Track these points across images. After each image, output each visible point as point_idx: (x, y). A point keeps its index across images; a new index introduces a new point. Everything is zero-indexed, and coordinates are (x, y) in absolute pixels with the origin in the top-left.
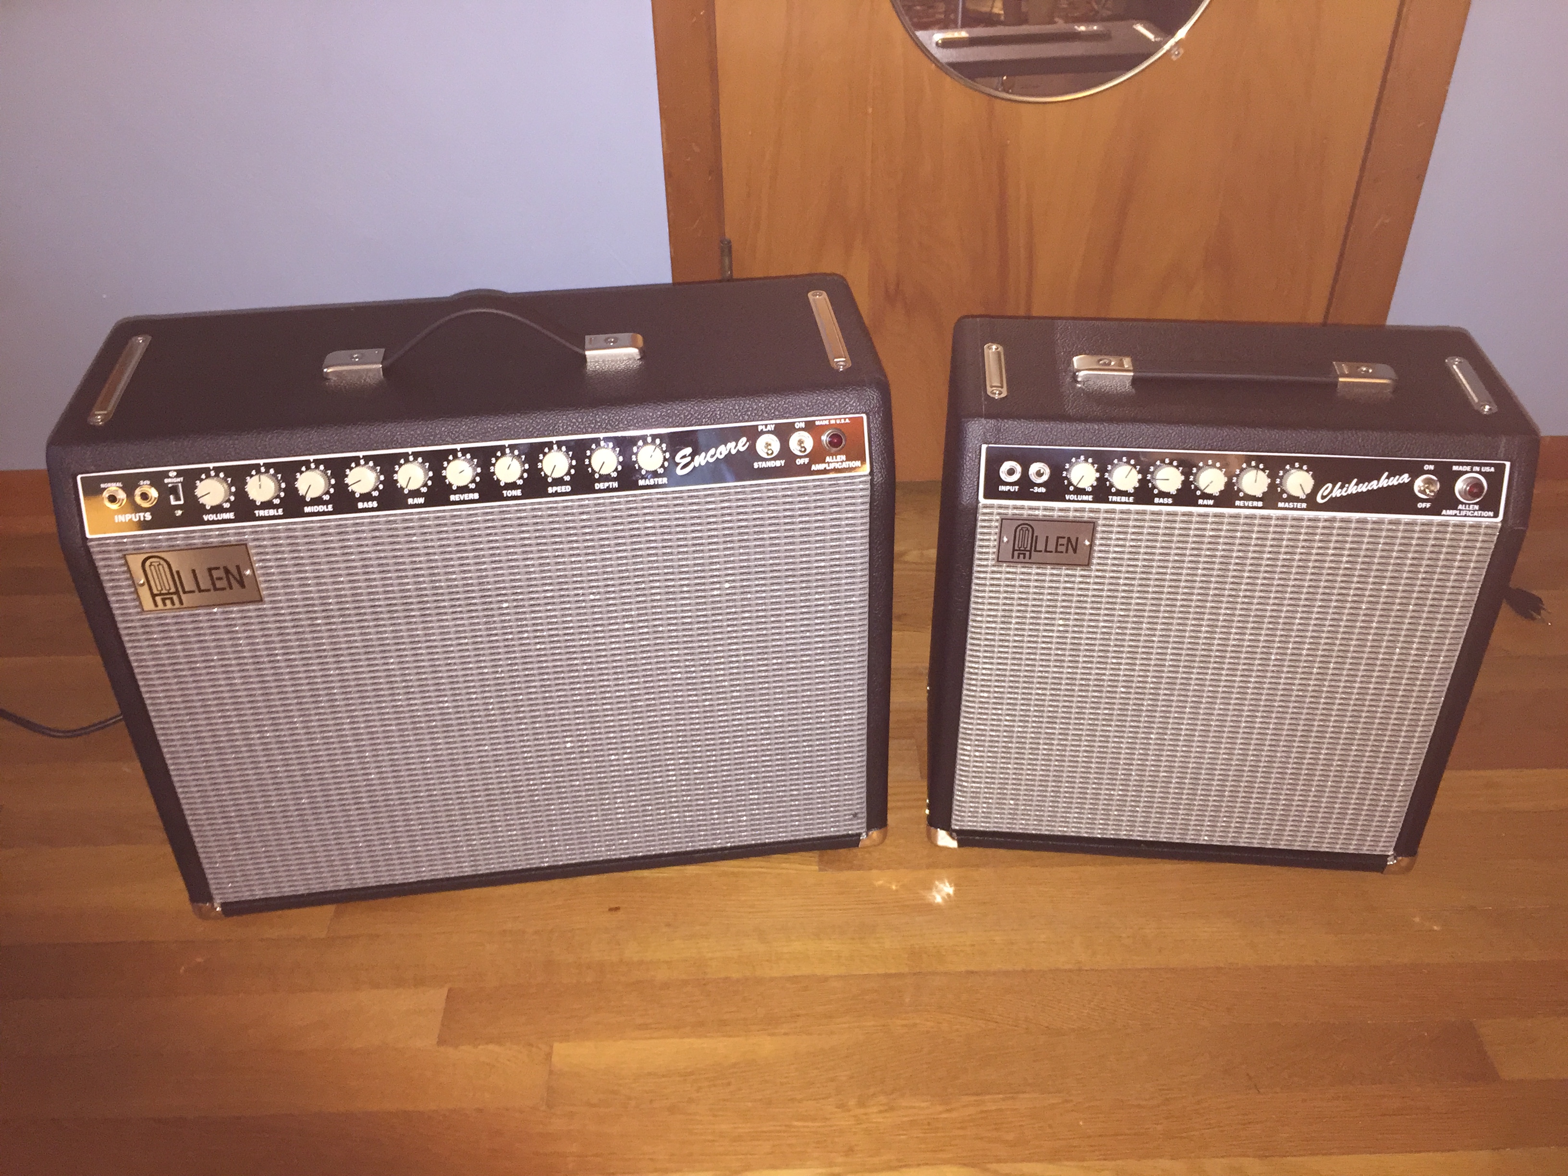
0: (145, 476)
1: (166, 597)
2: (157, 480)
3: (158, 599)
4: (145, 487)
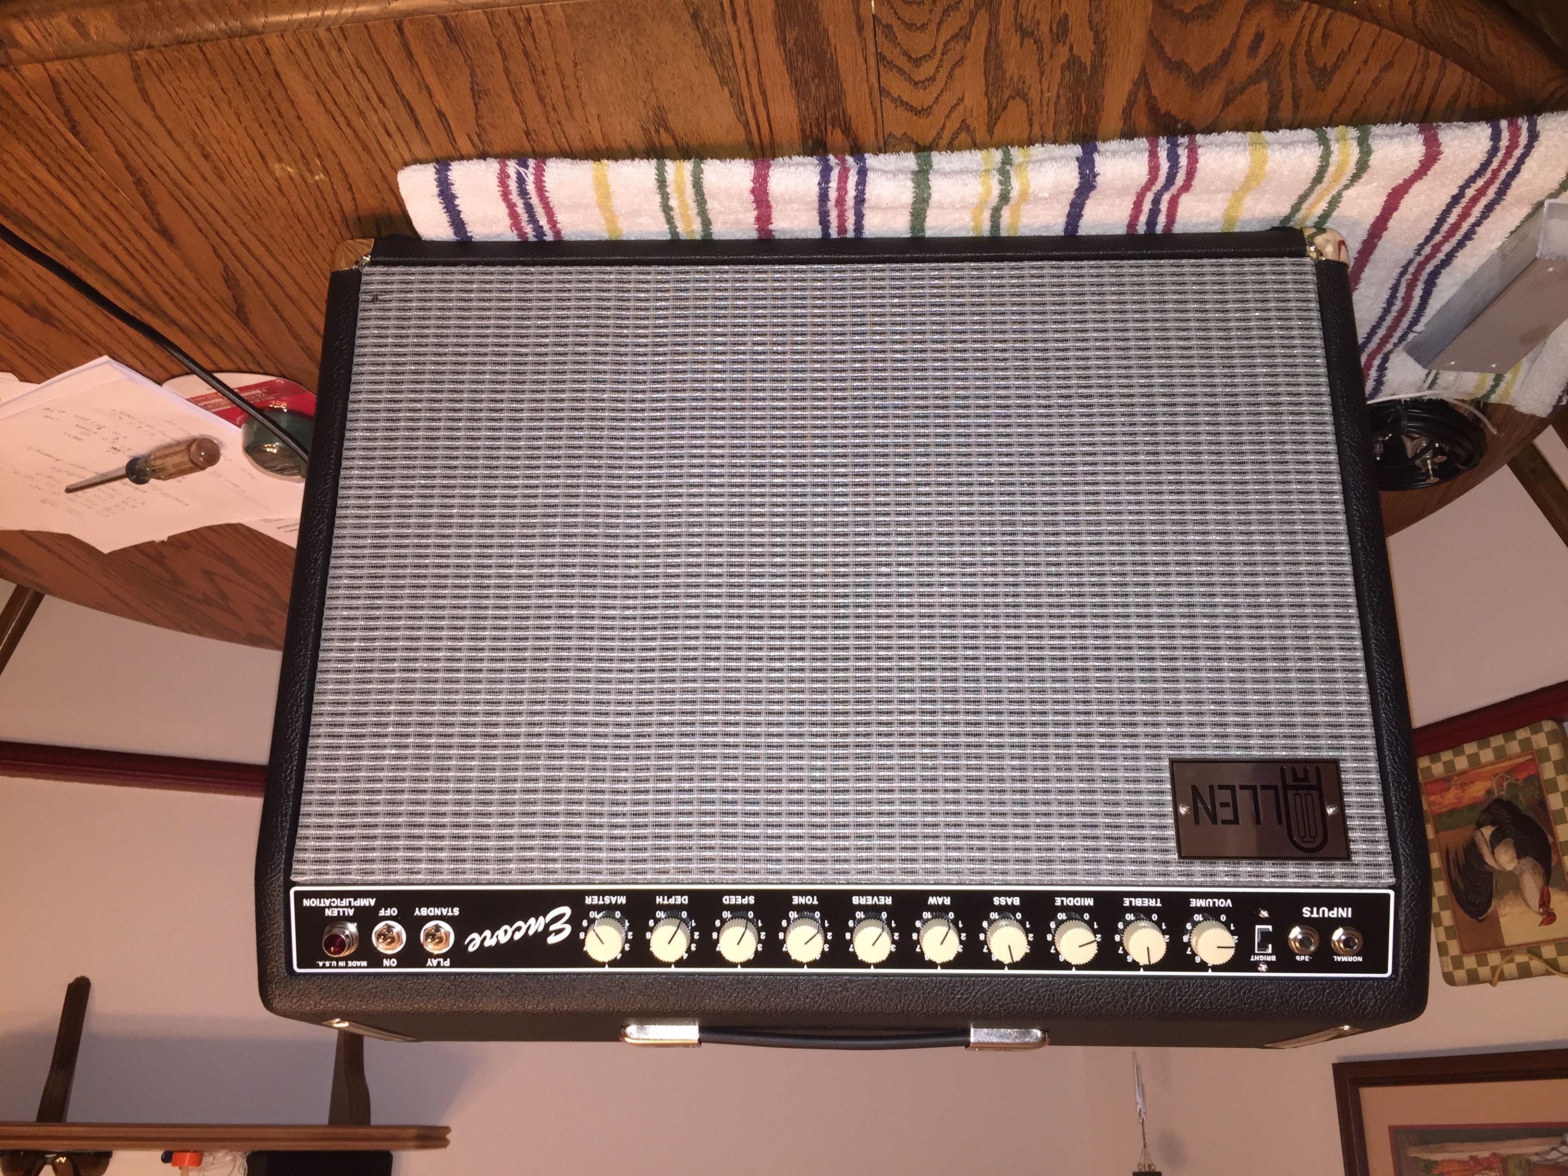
0: (1302, 967)
1: (1301, 784)
2: (1286, 960)
3: (1313, 781)
4: (1303, 955)
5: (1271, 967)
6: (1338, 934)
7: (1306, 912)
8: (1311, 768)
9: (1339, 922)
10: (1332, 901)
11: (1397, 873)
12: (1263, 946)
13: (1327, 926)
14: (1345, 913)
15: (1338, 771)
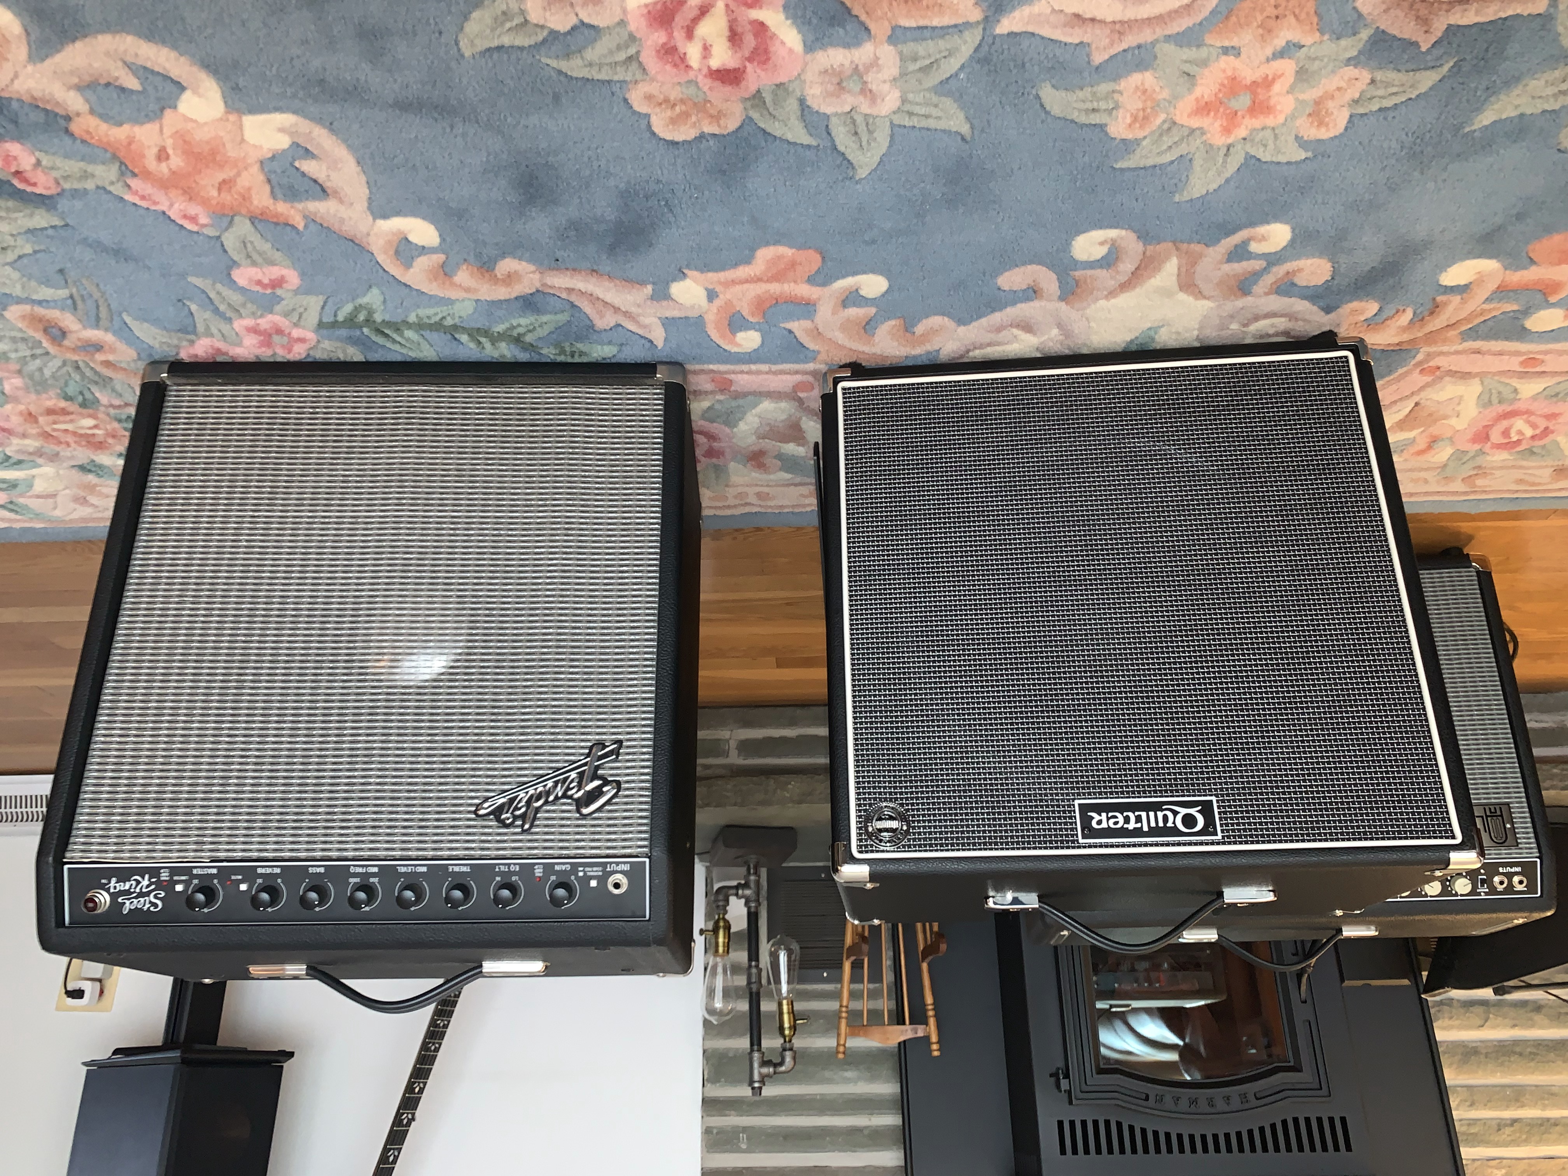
0: (1500, 893)
1: (1493, 815)
2: (1493, 890)
3: (1499, 813)
4: (1500, 888)
5: (1486, 894)
6: (1516, 879)
7: (1501, 870)
8: (1497, 807)
9: (1516, 873)
10: (1512, 865)
11: (1540, 852)
12: (1482, 885)
13: (1510, 876)
14: (1518, 869)
15: (1510, 808)
